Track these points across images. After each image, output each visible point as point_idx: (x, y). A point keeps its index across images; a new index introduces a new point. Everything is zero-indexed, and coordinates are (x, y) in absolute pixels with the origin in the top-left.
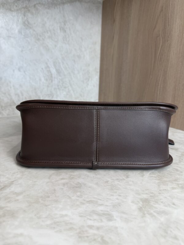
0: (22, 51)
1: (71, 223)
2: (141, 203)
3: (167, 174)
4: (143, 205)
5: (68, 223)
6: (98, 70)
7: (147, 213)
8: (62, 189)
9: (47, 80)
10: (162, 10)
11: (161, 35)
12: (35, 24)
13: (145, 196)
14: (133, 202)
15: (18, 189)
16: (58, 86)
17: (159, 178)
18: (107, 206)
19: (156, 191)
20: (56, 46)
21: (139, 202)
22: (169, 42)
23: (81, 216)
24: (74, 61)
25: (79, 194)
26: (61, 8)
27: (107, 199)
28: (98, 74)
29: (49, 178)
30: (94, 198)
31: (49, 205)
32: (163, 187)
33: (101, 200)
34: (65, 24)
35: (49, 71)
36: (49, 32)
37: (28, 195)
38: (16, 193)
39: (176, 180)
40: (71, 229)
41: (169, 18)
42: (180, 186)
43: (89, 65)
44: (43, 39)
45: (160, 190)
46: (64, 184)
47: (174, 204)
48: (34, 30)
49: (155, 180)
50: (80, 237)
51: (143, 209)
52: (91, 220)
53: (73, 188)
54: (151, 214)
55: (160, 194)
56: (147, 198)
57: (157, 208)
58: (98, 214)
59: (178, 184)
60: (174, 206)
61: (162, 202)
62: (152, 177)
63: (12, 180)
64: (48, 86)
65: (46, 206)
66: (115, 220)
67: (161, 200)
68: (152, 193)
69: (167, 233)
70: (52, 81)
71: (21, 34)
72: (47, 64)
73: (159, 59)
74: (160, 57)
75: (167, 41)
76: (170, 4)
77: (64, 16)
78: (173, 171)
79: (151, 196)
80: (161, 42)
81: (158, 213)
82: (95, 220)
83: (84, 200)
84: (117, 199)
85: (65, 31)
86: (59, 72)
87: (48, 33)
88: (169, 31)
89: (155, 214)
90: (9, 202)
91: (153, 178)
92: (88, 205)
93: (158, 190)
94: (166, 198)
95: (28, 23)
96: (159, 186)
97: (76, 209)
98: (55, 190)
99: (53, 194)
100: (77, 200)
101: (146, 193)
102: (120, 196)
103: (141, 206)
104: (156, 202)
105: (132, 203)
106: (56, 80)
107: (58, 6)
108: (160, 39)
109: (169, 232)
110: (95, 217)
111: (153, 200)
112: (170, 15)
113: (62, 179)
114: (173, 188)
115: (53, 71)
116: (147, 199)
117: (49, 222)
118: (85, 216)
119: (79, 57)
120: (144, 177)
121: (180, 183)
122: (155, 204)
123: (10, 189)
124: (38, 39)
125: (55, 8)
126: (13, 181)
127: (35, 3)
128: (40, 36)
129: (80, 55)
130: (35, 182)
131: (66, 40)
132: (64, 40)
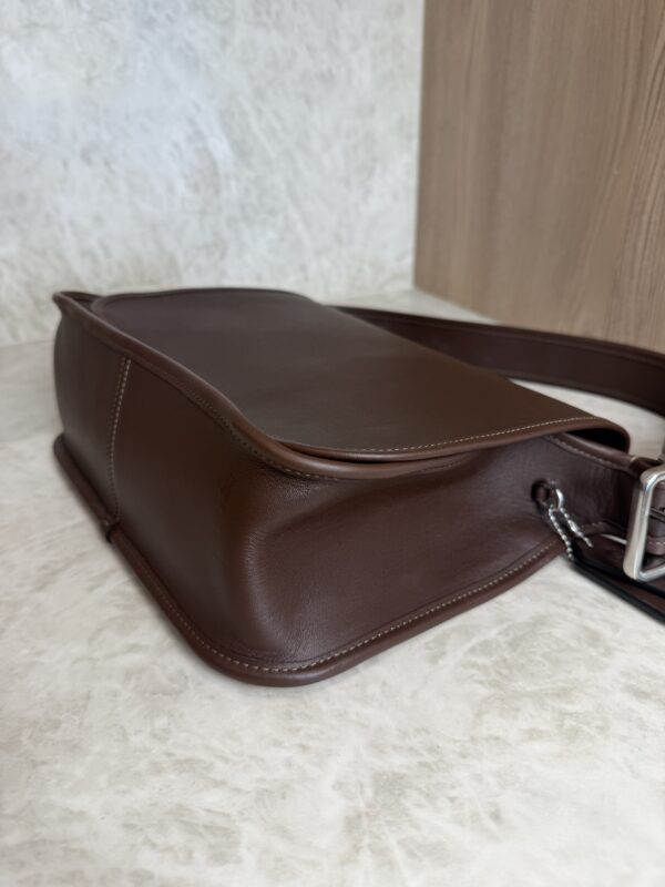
0: (89, 80)
2: (369, 792)
3: (544, 655)
4: (370, 806)
5: (74, 851)
6: (415, 129)
7: (370, 846)
8: (115, 694)
9: (196, 188)
13: (398, 762)
14: (339, 785)
16: (243, 207)
17: (499, 673)
18: (238, 790)
19: (455, 741)
20: (224, 43)
21: (362, 785)
23: (128, 826)
24: (308, 100)
25: (161, 722)
27: (252, 757)
28: (415, 144)
29: (91, 641)
30: (208, 748)
31: (44, 763)
32: (494, 724)
33: (226, 760)
35: (206, 153)
39: (563, 694)
40: (73, 877)
42: (568, 723)
43: (372, 109)
44: (169, 17)
45: (473, 740)
46: (127, 675)
47: (496, 816)
49: (481, 682)
51: (365, 821)
52: (154, 846)
53: (154, 694)
54: (381, 853)
55: (464, 756)
56: (405, 771)
57: (417, 827)
58: (191, 828)
59: (563, 714)
60: (491, 825)
61: (452, 800)
62: (474, 665)
64: (203, 213)
65: (35, 764)
66: (239, 861)
67: (453, 787)
68: (433, 750)
70: (217, 192)
71: (79, 6)
72: (191, 122)
78: (573, 643)
79: (422, 764)
81: (411, 854)
82: (169, 849)
83: (169, 755)
84: (289, 764)
86: (242, 151)
89: (398, 854)
91: (474, 671)
92: (173, 777)
93: (467, 738)
94: (479, 779)
96: (478, 715)
97: (124, 792)
98: (88, 697)
99: (75, 714)
100: (147, 750)
101: (411, 749)
102: (304, 748)
103: (362, 806)
104: (428, 796)
105: (334, 787)
106: (233, 184)
110: (176, 837)
111: (422, 786)
113: (133, 648)
114: (533, 734)
115: (221, 148)
116: (402, 777)
117: (15, 838)
118: (141, 829)
119: (327, 79)
120: (441, 662)
121: (576, 708)
122: (419, 806)
124: (150, 23)
128: (156, 6)
129: (330, 71)
130: (39, 653)
131: (268, 13)
132: (258, 14)
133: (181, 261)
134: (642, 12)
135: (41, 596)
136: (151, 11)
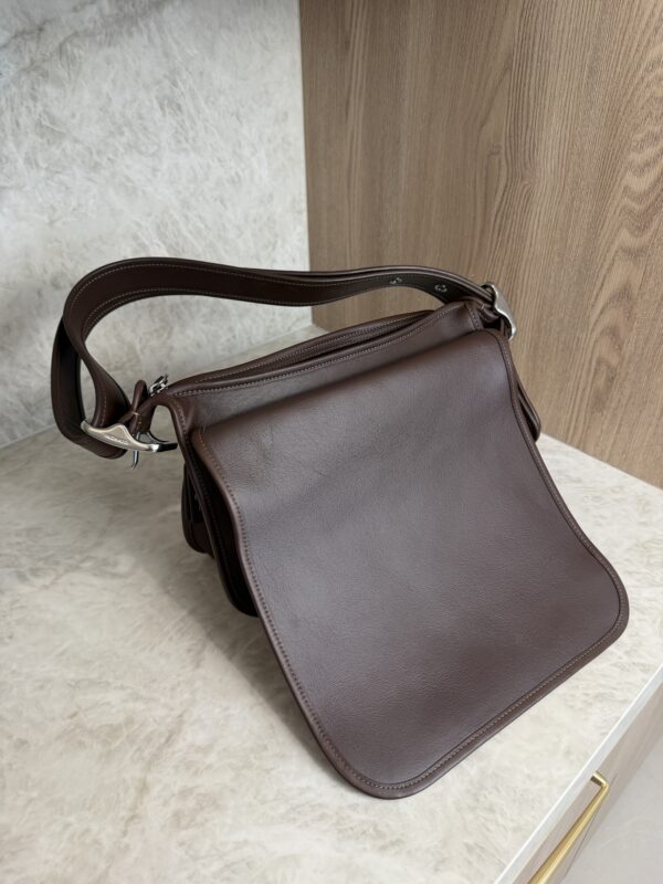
0: (51, 223)
1: (320, 805)
5: (316, 805)
6: (304, 205)
10: (507, 69)
11: (503, 151)
12: (73, 116)
15: (201, 738)
20: (155, 170)
22: (526, 183)
24: (222, 200)
26: (152, 25)
28: (304, 217)
31: (272, 769)
34: (174, 84)
36: (125, 129)
37: (224, 750)
38: (199, 747)
40: (322, 817)
41: (529, 104)
43: (271, 197)
44: (110, 160)
48: (76, 141)
50: (340, 831)
63: (179, 713)
65: (268, 771)
69: (477, 800)
71: (37, 165)
72: (135, 238)
73: (497, 227)
74: (498, 222)
75: (522, 180)
76: (535, 56)
77: (166, 55)
80: (504, 173)
85: (179, 107)
87: (122, 134)
88: (527, 145)
90: (196, 773)
95: (53, 120)
107: (141, 24)
108: (500, 162)
109: (482, 799)
112: (532, 92)
117: (282, 809)
119: (235, 181)
123: (185, 740)
124: (96, 167)
125: (130, 34)
126: (181, 716)
127: (61, 39)
128: (99, 152)
129: (237, 174)
130: (227, 709)
131: (187, 140)
132: (179, 142)
133: (138, 347)
134: (484, 173)
135: (201, 671)
136: (96, 157)
